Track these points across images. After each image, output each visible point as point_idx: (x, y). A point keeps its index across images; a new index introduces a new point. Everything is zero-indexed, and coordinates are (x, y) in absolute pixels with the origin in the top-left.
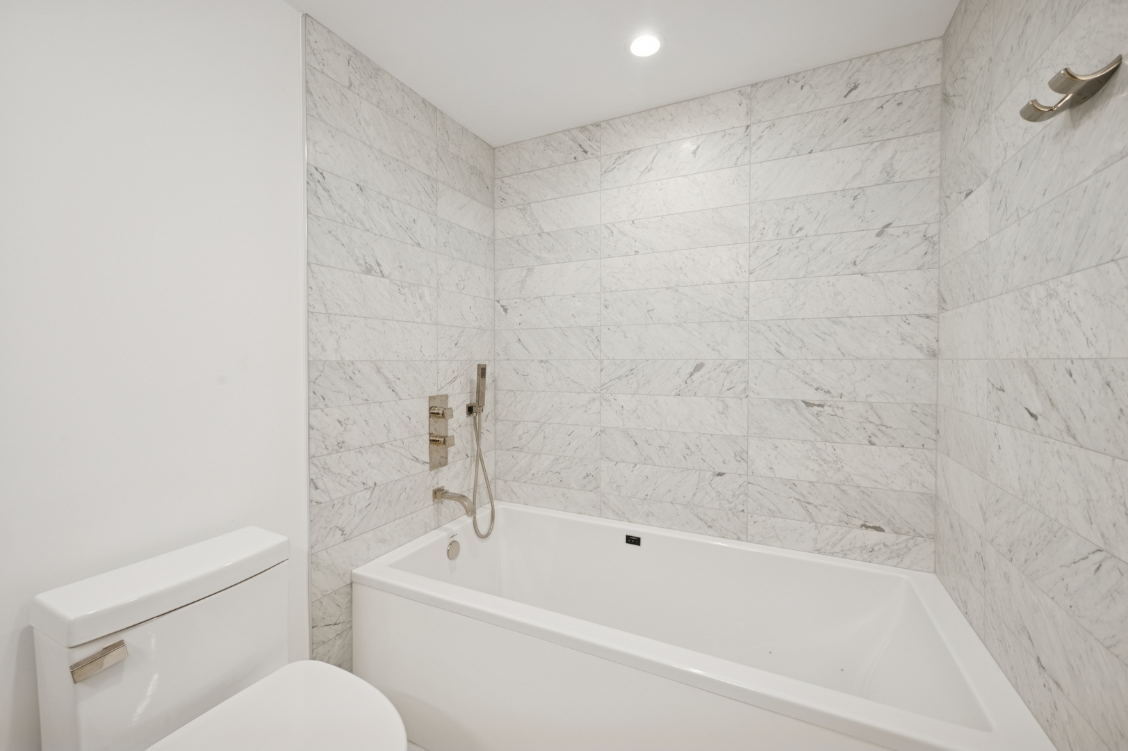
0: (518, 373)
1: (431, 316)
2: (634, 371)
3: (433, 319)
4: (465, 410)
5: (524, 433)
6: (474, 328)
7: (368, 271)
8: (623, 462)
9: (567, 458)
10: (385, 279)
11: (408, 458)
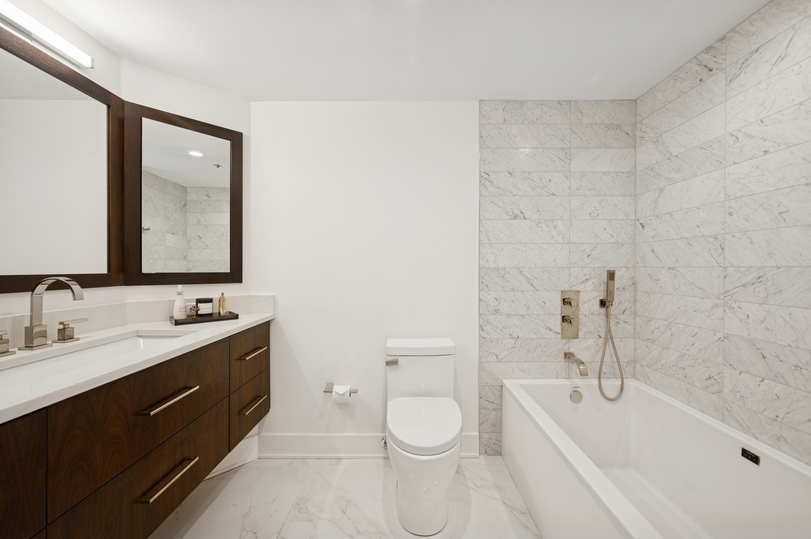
0: (651, 278)
1: (563, 238)
2: (761, 279)
3: (566, 240)
4: (598, 303)
5: (656, 328)
6: (609, 243)
7: (515, 217)
8: (749, 373)
9: (691, 357)
10: (526, 220)
11: (543, 327)
